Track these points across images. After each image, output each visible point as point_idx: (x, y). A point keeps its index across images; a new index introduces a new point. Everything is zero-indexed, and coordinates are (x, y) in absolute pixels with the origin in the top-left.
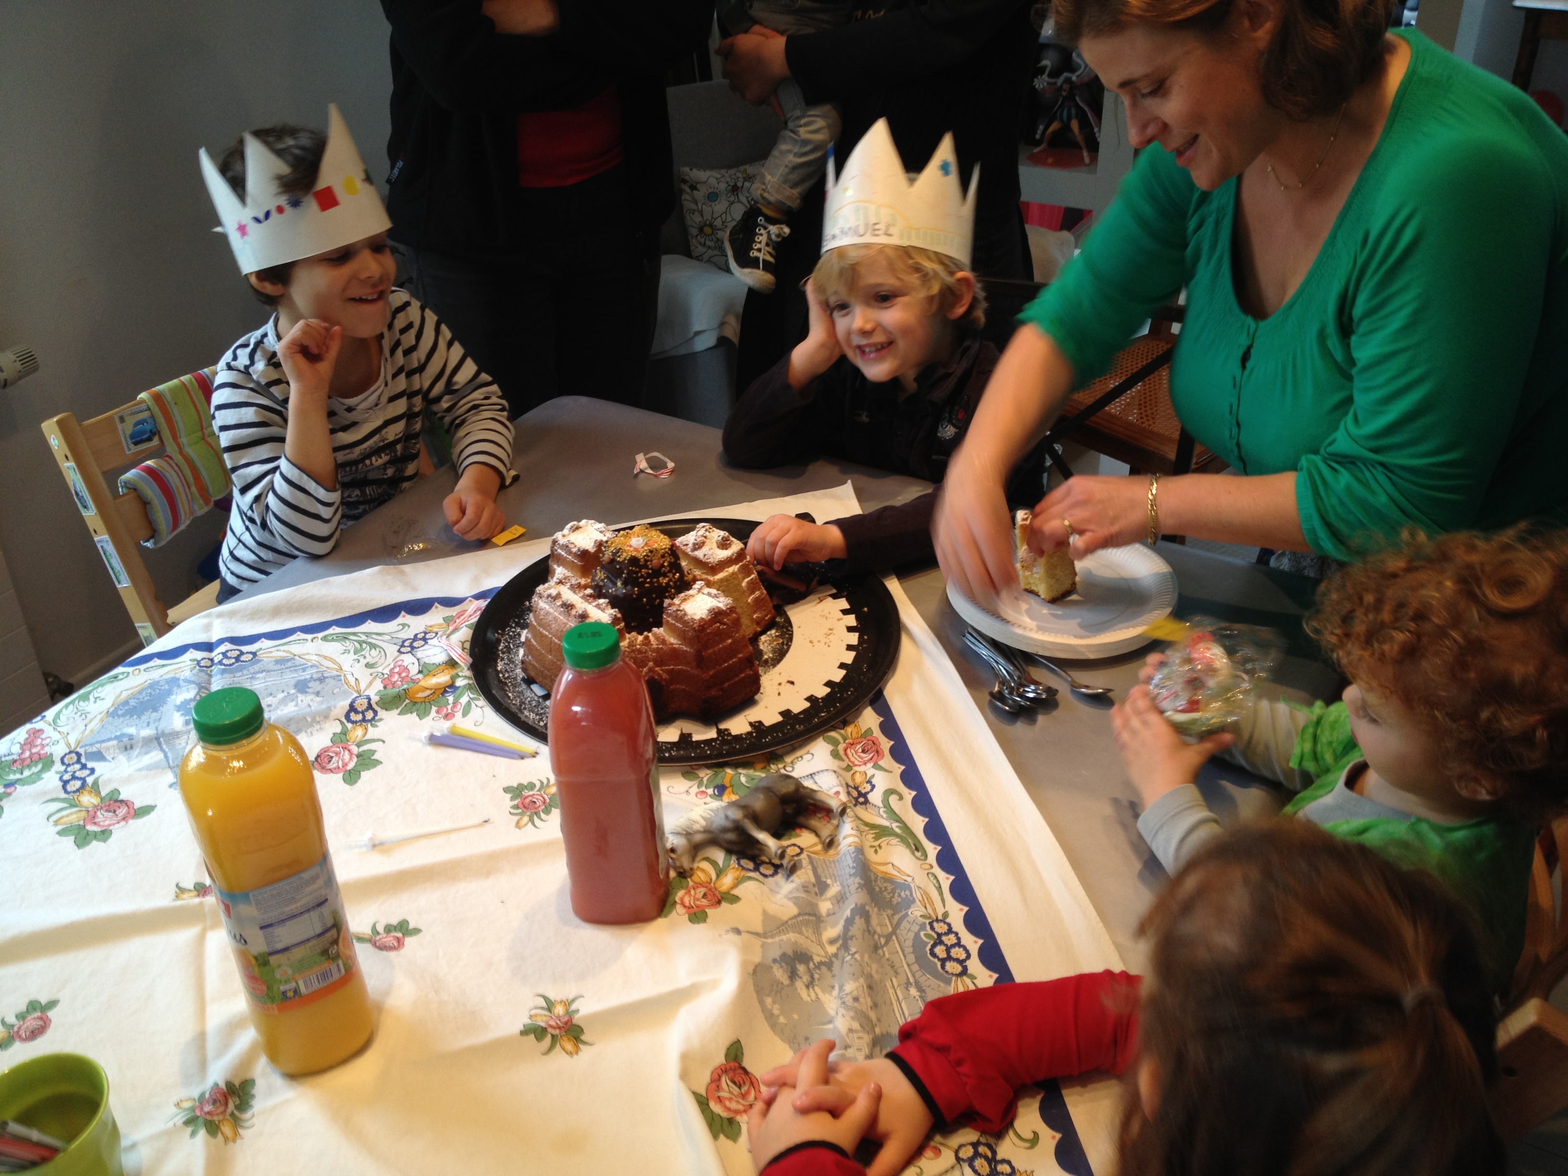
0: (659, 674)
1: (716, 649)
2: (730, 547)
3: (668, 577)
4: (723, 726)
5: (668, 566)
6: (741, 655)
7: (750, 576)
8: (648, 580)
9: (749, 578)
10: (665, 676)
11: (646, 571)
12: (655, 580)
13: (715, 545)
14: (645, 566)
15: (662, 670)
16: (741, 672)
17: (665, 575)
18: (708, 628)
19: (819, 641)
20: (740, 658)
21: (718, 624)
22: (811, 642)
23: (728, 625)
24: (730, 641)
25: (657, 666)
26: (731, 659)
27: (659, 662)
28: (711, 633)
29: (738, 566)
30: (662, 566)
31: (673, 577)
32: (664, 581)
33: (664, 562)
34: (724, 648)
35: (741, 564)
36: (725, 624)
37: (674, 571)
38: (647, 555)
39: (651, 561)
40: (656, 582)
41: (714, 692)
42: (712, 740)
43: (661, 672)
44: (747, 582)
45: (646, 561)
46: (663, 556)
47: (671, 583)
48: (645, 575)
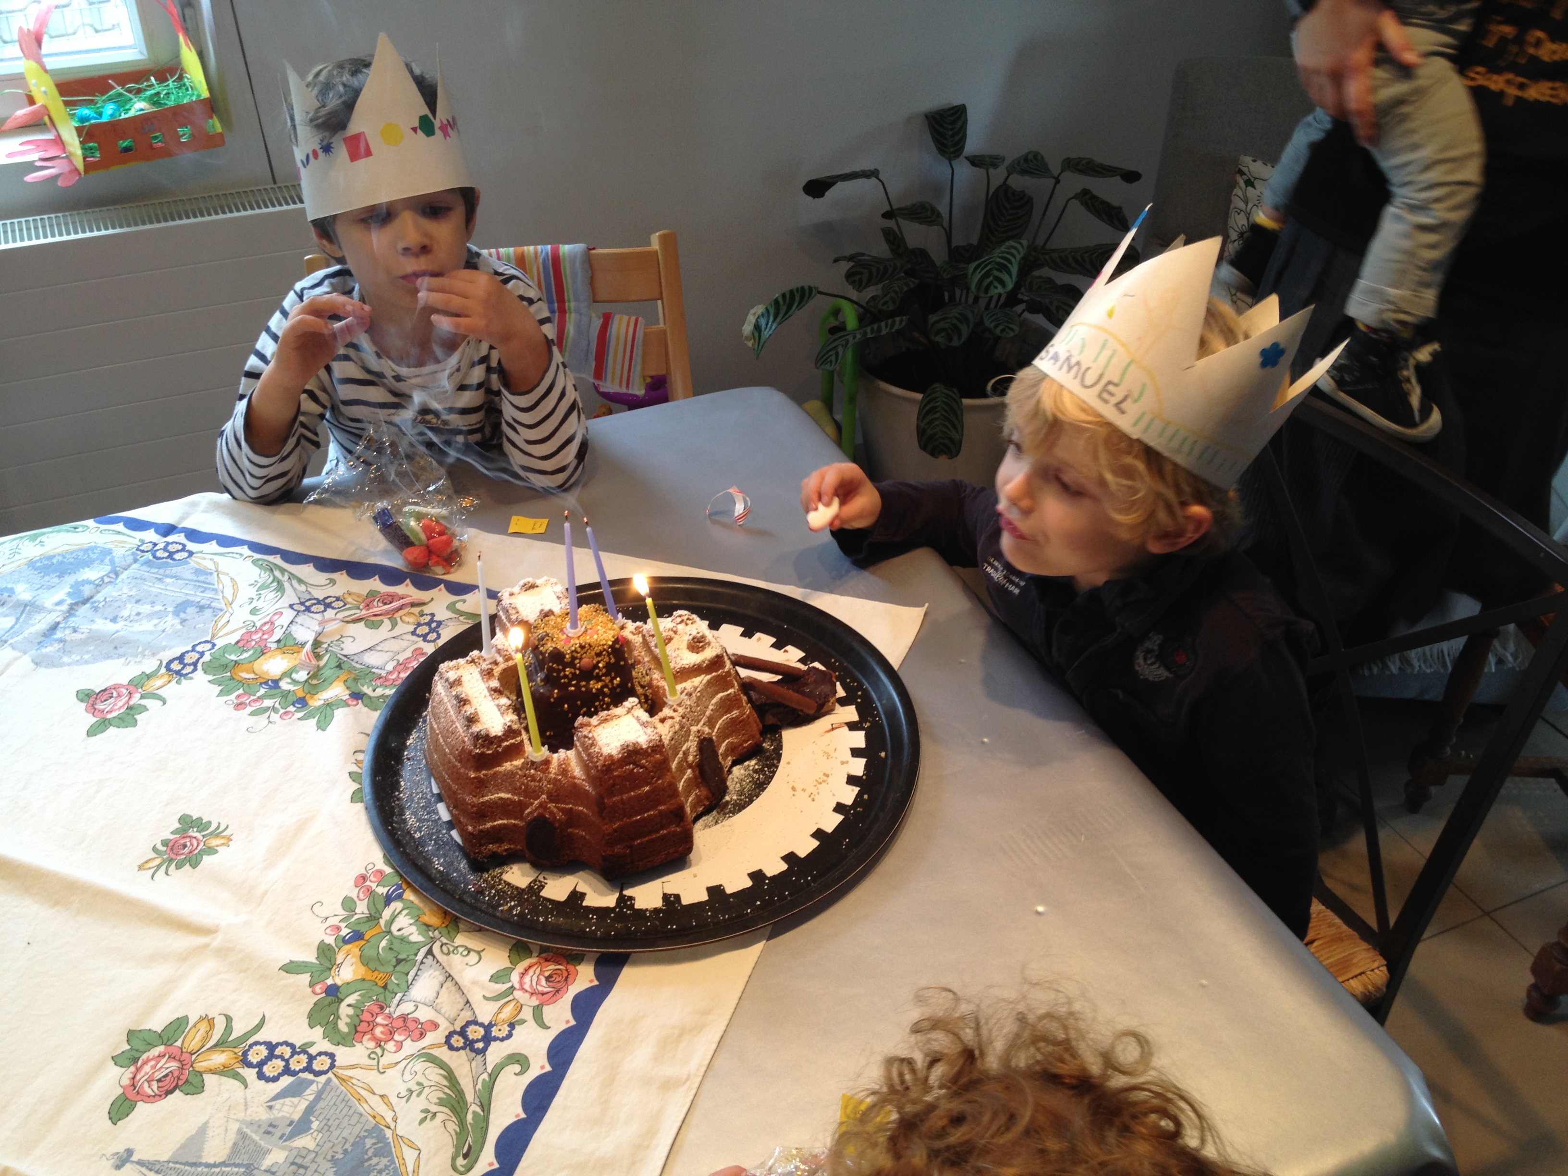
0: (551, 813)
1: (625, 797)
2: (703, 651)
3: (603, 681)
4: (628, 892)
5: (604, 667)
6: (662, 808)
7: (727, 690)
8: (574, 682)
9: (726, 693)
10: (559, 816)
11: (573, 670)
12: (583, 683)
13: (684, 645)
14: (571, 664)
15: (557, 808)
16: (662, 828)
17: (598, 679)
18: (616, 769)
19: (804, 790)
20: (660, 811)
21: (631, 766)
22: (793, 789)
23: (647, 769)
24: (647, 788)
25: (551, 801)
26: (648, 811)
27: (554, 797)
28: (619, 776)
29: (709, 677)
30: (596, 666)
31: (611, 681)
32: (595, 686)
33: (599, 662)
34: (638, 797)
35: (714, 674)
36: (642, 767)
37: (613, 674)
38: (575, 651)
39: (581, 659)
40: (584, 686)
41: (618, 849)
42: (607, 910)
43: (555, 810)
44: (721, 699)
45: (573, 658)
46: (598, 655)
47: (606, 690)
48: (570, 676)
